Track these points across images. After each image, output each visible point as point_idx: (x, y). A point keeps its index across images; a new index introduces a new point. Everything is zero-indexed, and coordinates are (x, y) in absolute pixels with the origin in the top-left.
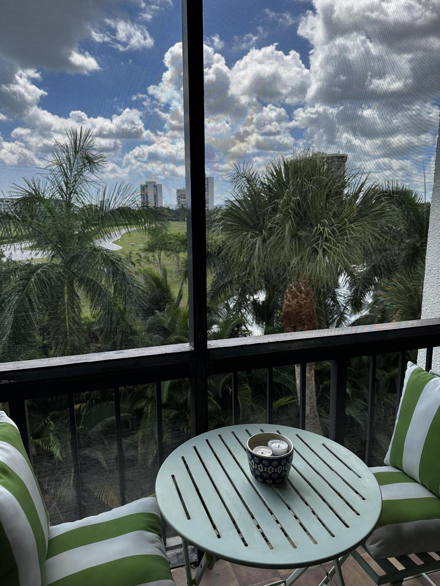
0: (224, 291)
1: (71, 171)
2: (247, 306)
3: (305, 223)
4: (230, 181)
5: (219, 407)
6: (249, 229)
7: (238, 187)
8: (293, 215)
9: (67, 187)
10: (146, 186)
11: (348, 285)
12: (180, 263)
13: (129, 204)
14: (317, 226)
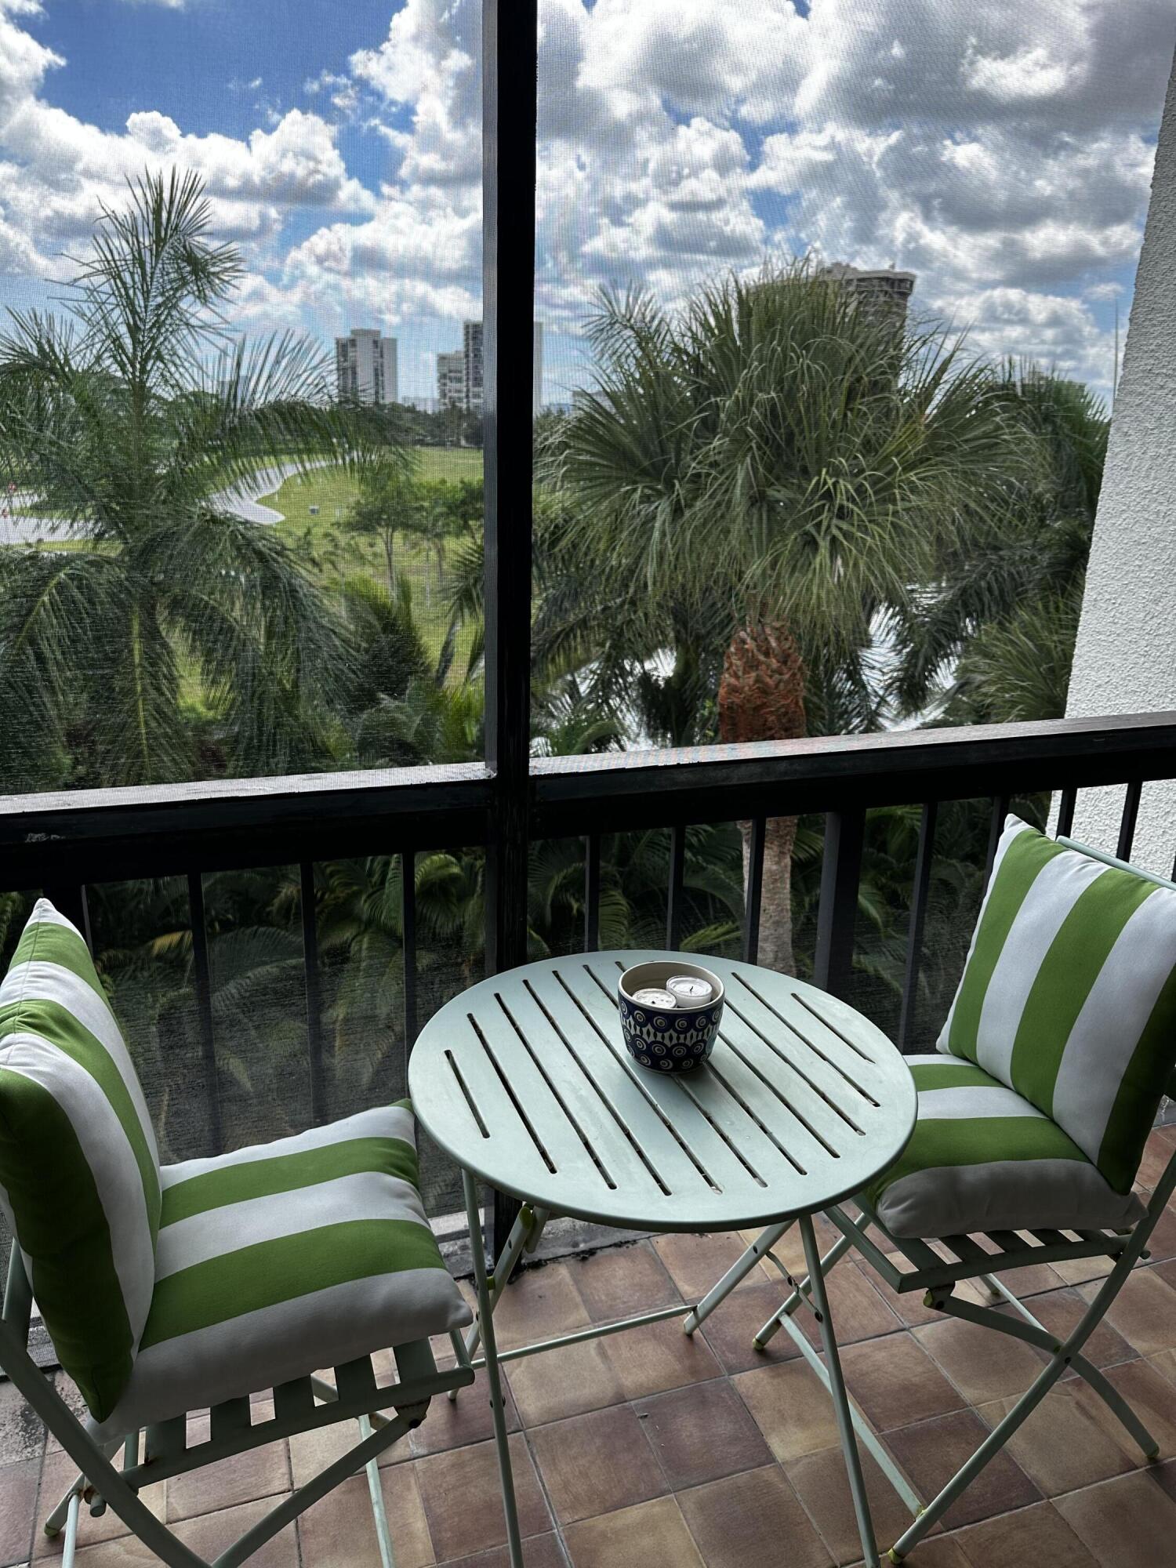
0: (564, 648)
1: (146, 294)
2: (626, 689)
3: (789, 467)
4: (590, 338)
5: (545, 946)
6: (638, 478)
7: (611, 357)
8: (757, 443)
9: (136, 342)
10: (353, 342)
11: (892, 638)
12: (445, 567)
13: (306, 395)
14: (819, 474)
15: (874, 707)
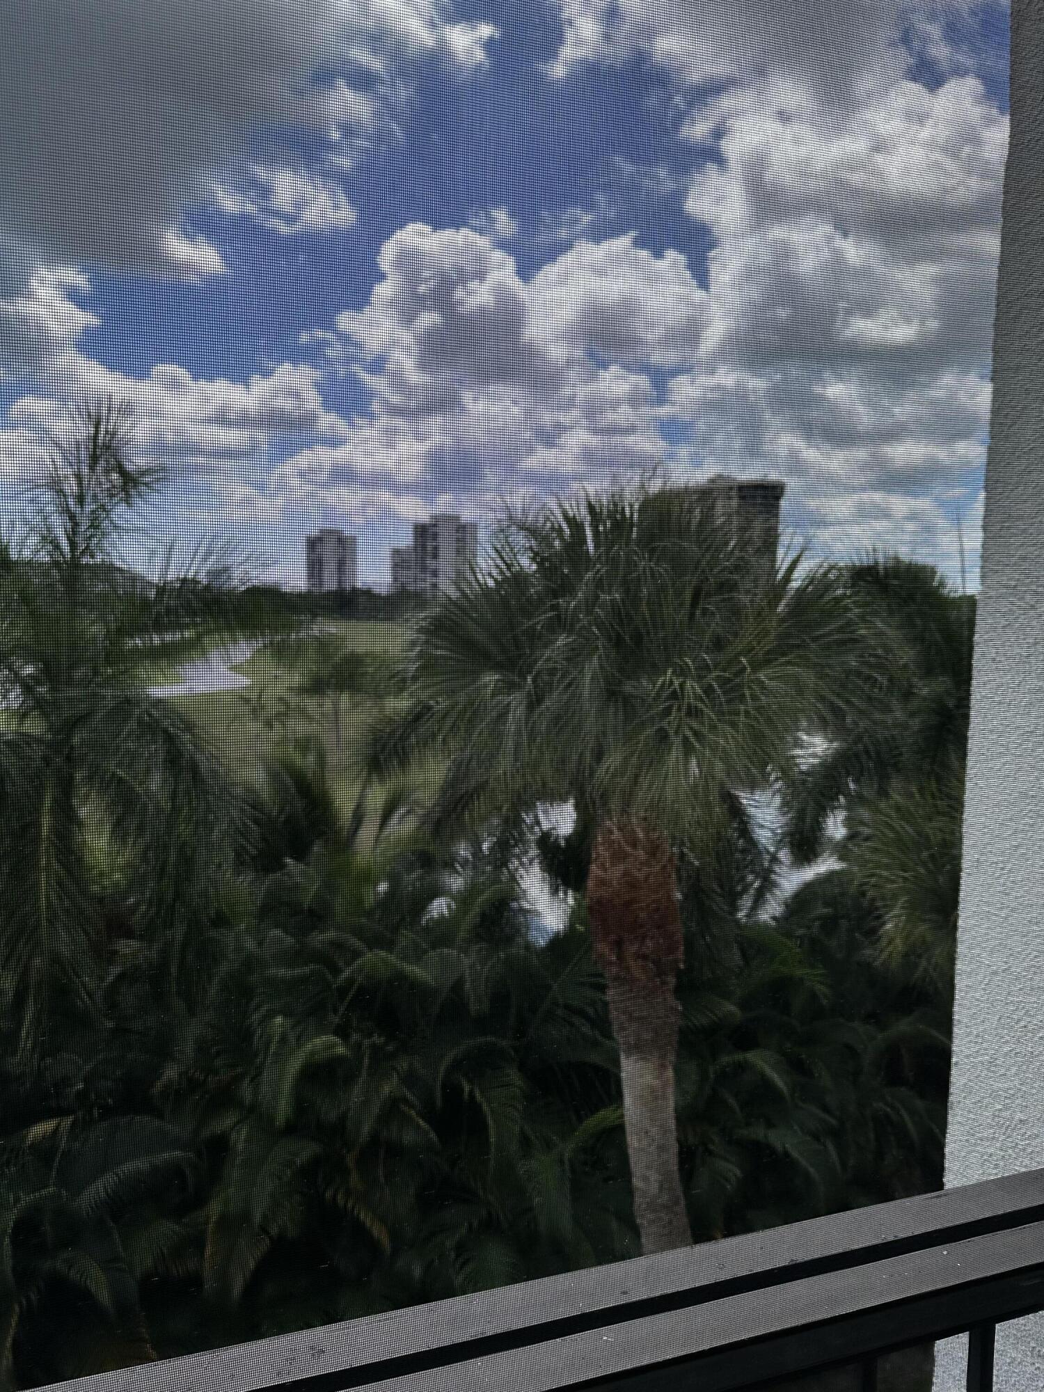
5: (435, 1136)
8: (603, 643)
10: (321, 539)
14: (665, 675)
15: (766, 864)
